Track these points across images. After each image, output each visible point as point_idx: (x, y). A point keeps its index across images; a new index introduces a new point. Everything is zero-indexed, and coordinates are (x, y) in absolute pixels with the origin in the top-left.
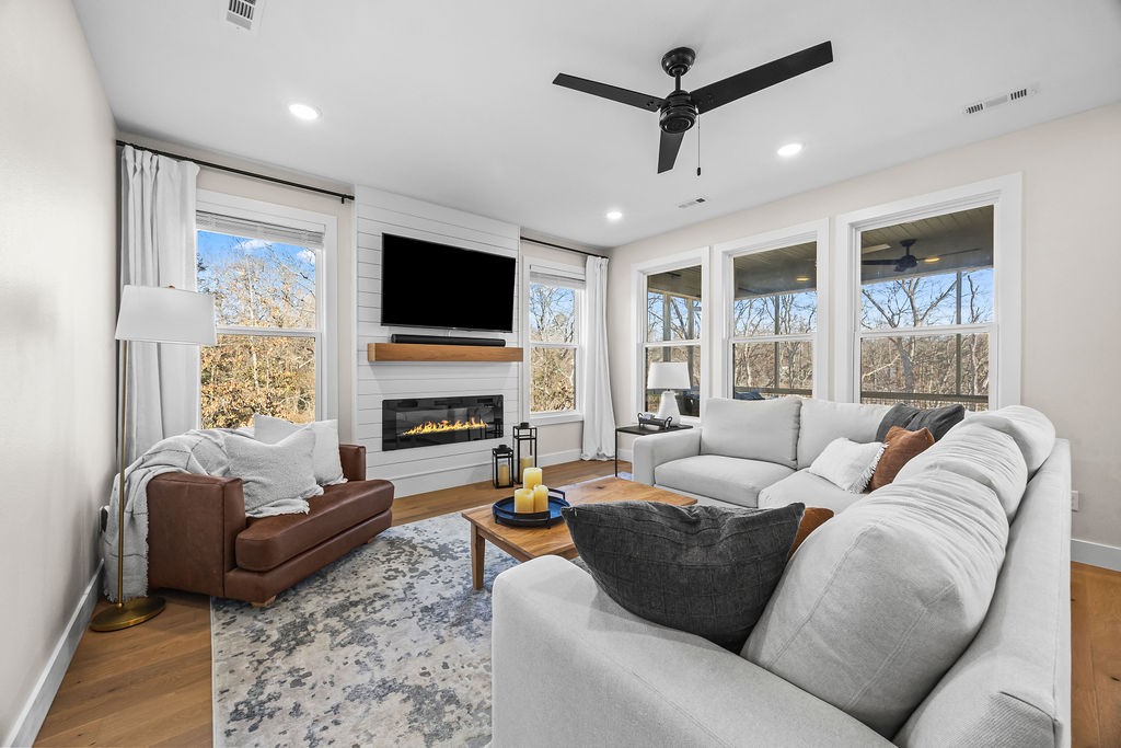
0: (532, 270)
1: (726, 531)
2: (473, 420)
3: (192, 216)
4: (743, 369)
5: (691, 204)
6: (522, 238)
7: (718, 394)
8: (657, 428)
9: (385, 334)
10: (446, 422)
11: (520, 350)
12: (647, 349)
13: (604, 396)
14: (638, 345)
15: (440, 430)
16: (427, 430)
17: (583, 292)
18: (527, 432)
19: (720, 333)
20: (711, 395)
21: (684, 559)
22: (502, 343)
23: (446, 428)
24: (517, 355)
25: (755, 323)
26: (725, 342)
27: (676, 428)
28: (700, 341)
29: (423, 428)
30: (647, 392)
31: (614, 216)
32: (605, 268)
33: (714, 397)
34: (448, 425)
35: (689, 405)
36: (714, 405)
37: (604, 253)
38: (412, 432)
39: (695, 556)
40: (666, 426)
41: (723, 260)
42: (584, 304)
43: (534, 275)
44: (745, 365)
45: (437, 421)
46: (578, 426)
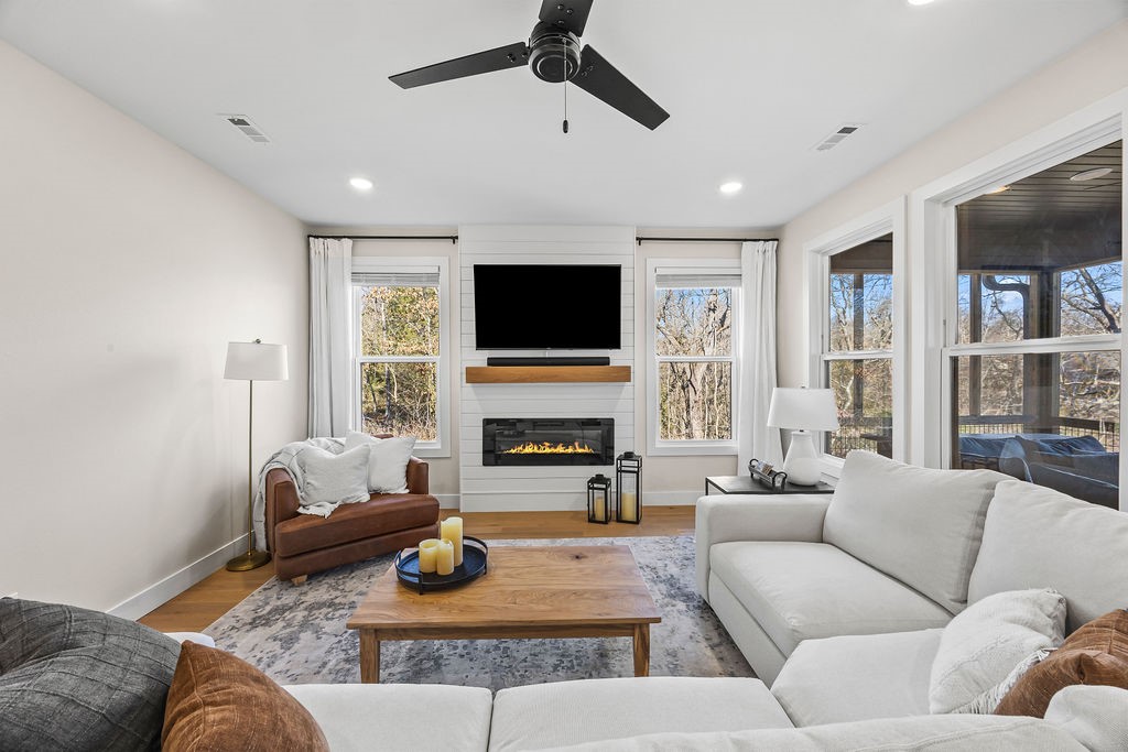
0: (660, 272)
2: (576, 444)
3: (348, 277)
6: (638, 239)
9: (480, 358)
10: (547, 444)
11: (628, 369)
12: (827, 363)
15: (540, 452)
16: (529, 450)
22: (606, 362)
23: (548, 451)
24: (624, 374)
29: (524, 448)
31: (731, 188)
32: (771, 254)
34: (550, 447)
38: (513, 451)
43: (662, 278)
45: (538, 443)
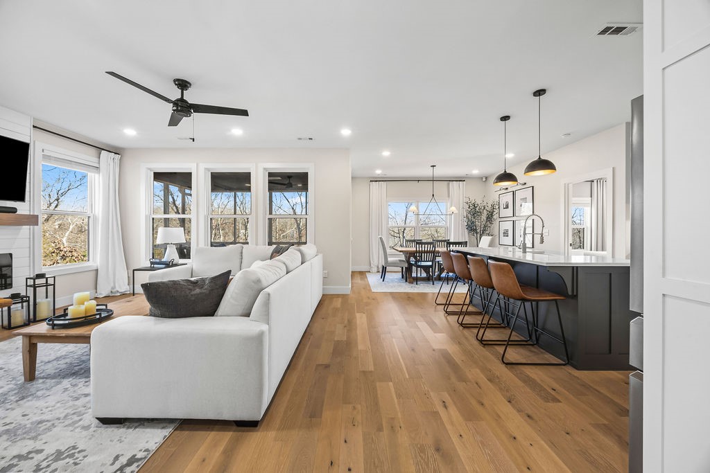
0: (45, 153)
1: (207, 282)
4: (217, 232)
5: (186, 139)
6: (34, 127)
7: (202, 245)
8: (164, 266)
11: (36, 217)
12: (153, 219)
13: (117, 250)
14: (146, 216)
17: (97, 175)
18: (43, 281)
19: (203, 212)
20: (198, 245)
21: (193, 293)
22: (14, 210)
24: (32, 220)
25: (225, 203)
26: (206, 217)
27: (176, 265)
28: (191, 215)
30: (155, 246)
32: (117, 161)
33: (200, 246)
35: (184, 252)
36: (199, 251)
37: (116, 151)
39: (198, 291)
40: (168, 265)
41: (205, 173)
42: (98, 183)
43: (46, 157)
44: (219, 229)
46: (94, 272)
